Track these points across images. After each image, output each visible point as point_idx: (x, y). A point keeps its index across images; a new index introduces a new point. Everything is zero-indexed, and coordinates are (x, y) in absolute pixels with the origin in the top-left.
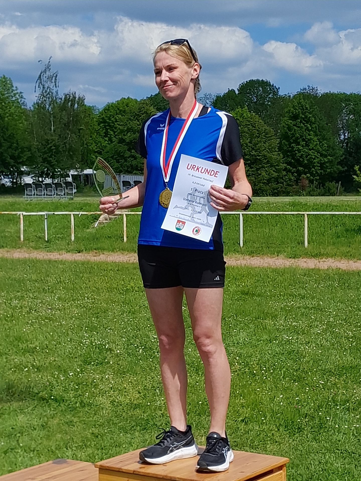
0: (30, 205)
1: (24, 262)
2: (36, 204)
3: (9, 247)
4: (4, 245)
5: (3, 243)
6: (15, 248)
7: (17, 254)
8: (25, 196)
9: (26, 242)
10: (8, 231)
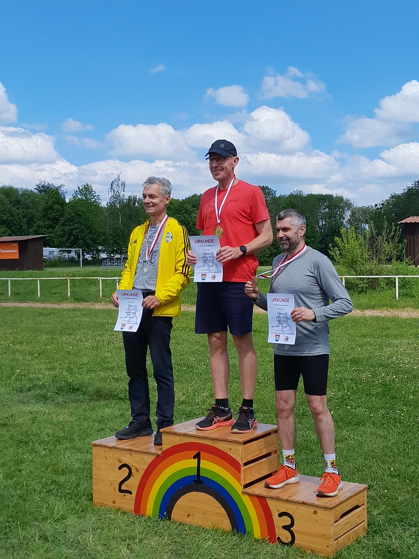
0: (106, 273)
1: (103, 311)
2: (111, 272)
3: (92, 301)
4: (89, 300)
5: (88, 299)
6: (96, 302)
7: (98, 306)
8: (103, 267)
9: (103, 298)
10: (91, 291)
